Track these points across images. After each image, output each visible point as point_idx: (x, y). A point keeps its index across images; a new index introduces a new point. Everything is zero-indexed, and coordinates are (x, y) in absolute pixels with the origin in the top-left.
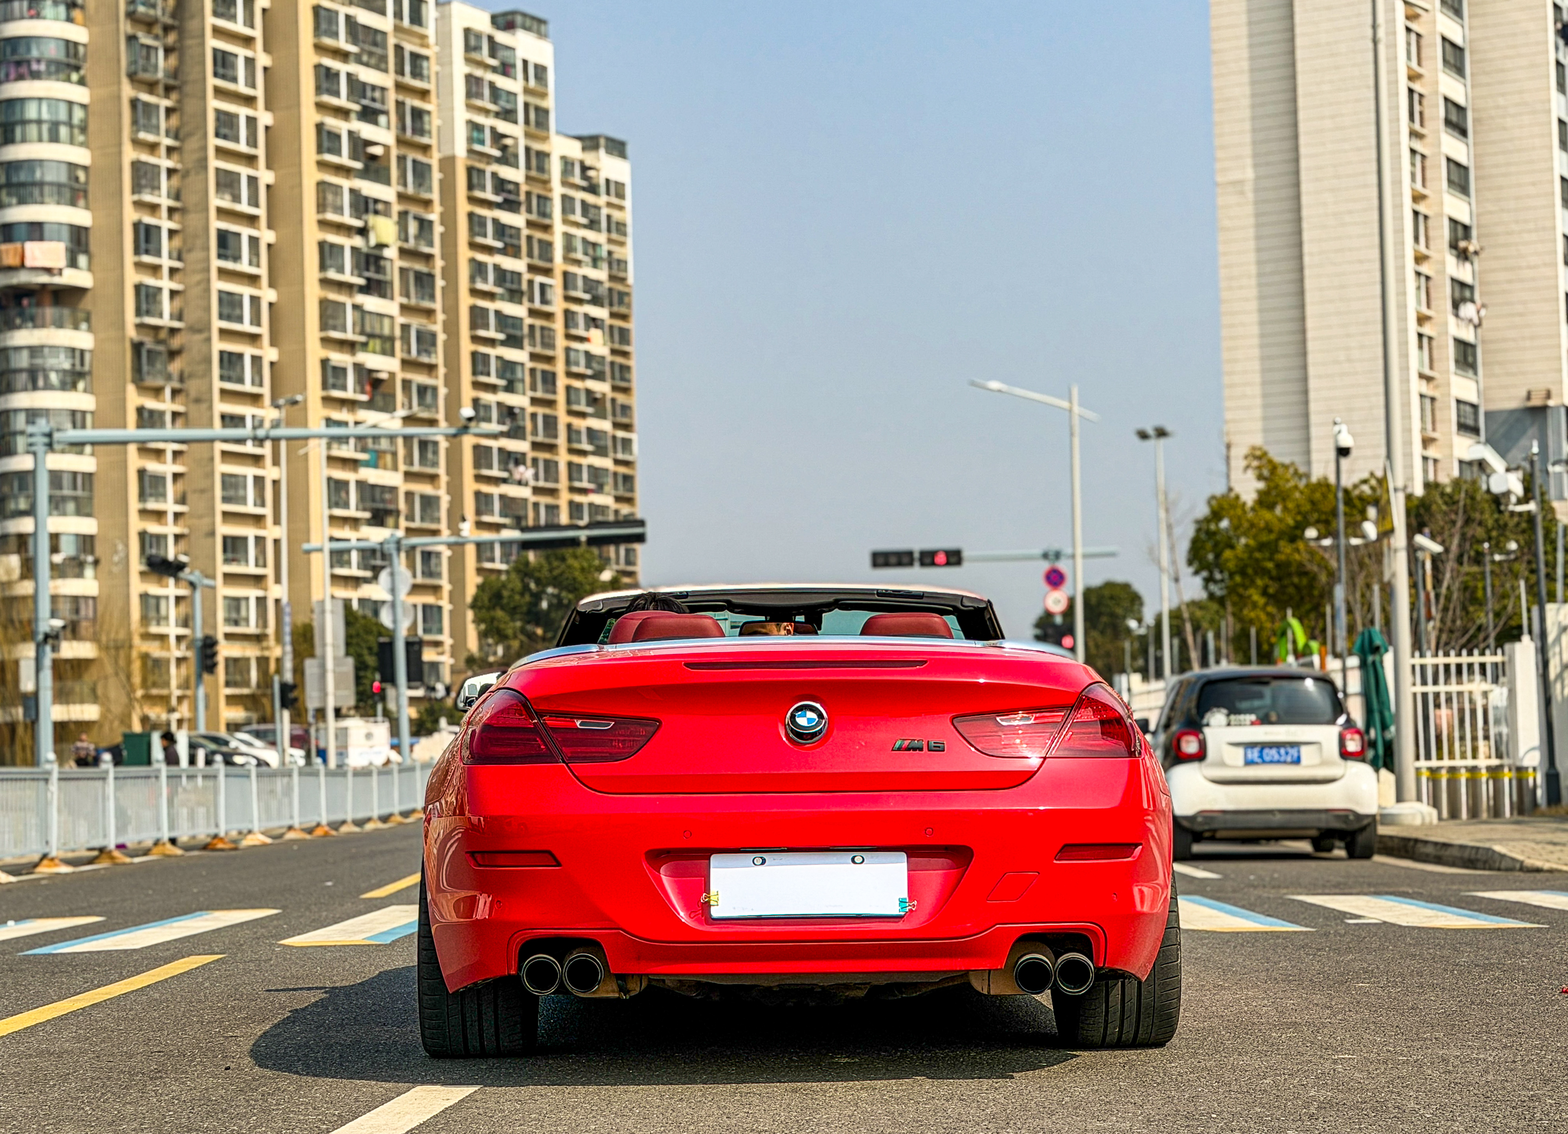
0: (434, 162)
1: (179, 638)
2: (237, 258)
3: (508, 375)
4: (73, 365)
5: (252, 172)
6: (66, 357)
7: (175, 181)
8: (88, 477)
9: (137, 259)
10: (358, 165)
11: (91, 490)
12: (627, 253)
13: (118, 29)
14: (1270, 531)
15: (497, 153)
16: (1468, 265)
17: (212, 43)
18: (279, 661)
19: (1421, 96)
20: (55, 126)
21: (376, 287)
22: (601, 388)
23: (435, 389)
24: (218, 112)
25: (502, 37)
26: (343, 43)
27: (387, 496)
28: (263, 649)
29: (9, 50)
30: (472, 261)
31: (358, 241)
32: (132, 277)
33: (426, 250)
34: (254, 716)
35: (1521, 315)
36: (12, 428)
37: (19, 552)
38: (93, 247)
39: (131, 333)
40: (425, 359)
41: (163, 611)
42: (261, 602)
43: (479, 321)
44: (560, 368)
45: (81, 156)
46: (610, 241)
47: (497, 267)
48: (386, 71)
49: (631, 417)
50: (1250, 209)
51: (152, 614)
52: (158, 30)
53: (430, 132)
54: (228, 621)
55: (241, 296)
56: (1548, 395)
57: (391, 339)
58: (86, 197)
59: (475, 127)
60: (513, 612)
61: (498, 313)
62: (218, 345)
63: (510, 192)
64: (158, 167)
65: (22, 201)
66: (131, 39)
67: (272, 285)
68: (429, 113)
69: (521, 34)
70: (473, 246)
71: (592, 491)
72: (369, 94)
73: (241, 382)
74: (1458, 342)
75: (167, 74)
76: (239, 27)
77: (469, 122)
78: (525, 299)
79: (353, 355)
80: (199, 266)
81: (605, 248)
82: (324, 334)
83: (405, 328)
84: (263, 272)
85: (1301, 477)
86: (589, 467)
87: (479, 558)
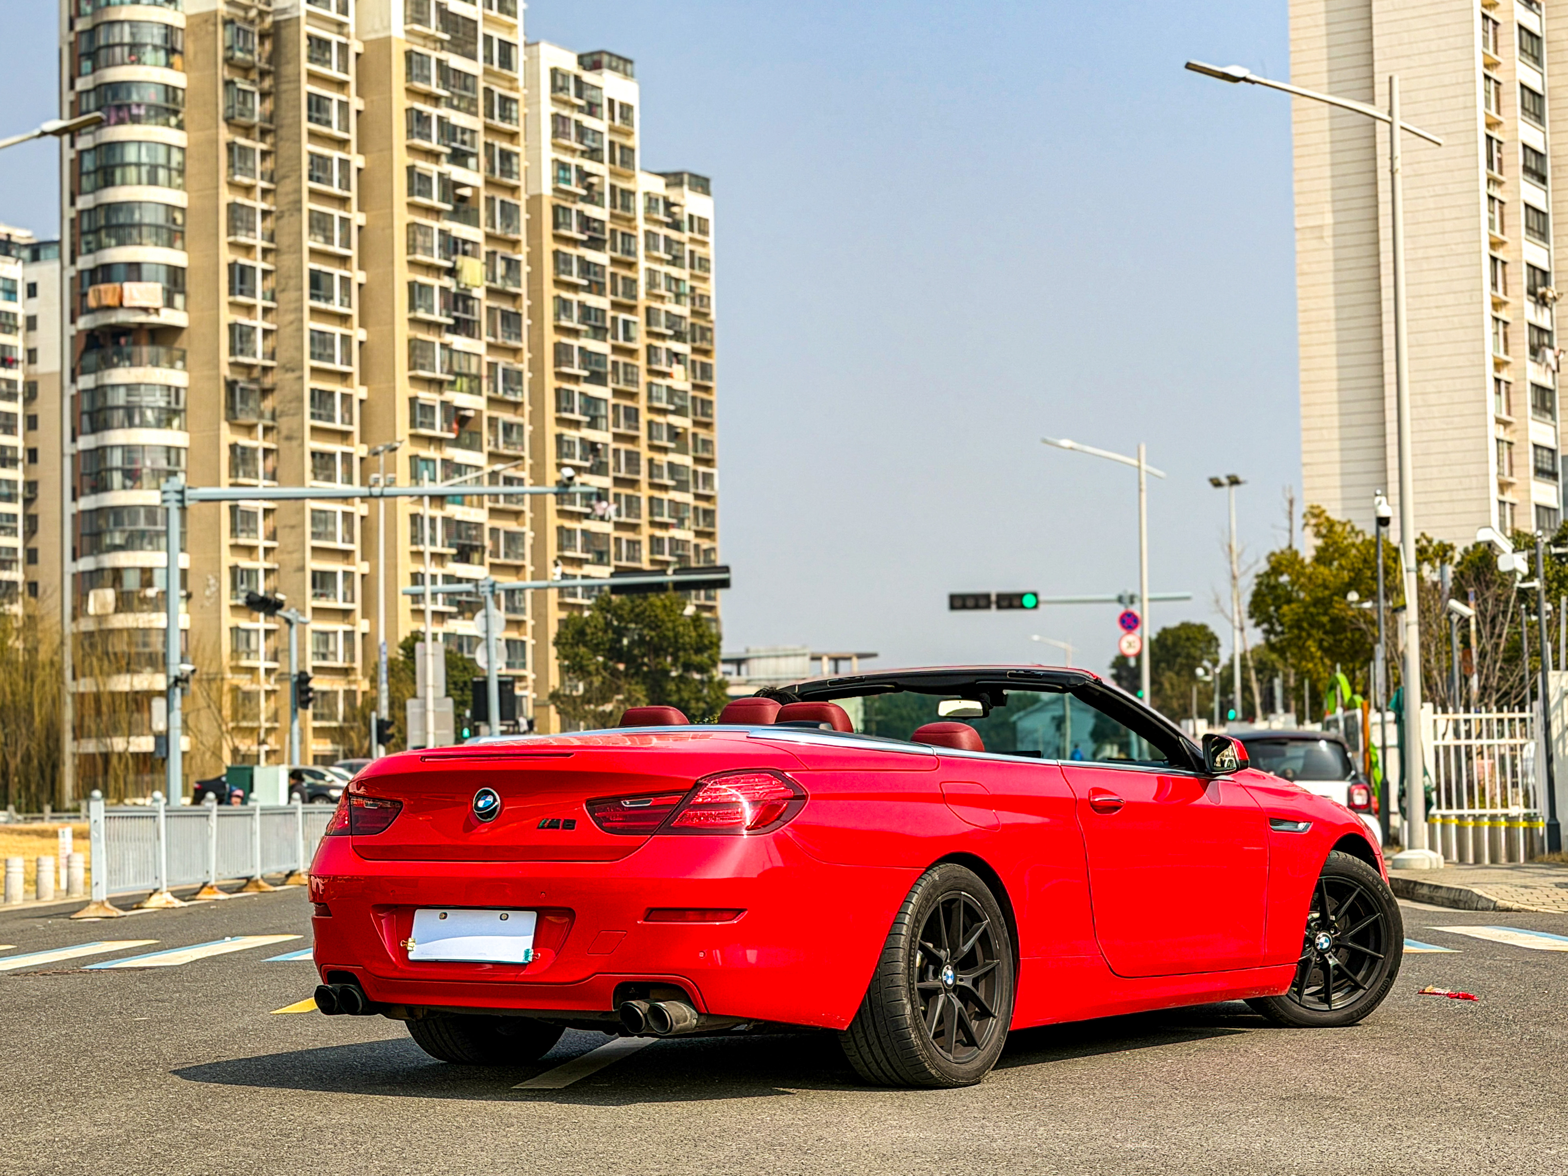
0: (522, 204)
1: (268, 672)
2: (329, 298)
3: (592, 412)
4: (169, 403)
5: (344, 214)
6: (162, 394)
7: (270, 222)
9: (231, 299)
10: (449, 207)
11: (185, 525)
12: (710, 288)
13: (216, 75)
14: (1326, 587)
15: (584, 192)
16: (1546, 311)
17: (307, 87)
19: (1499, 142)
20: (154, 169)
21: (464, 327)
22: (683, 423)
23: (520, 426)
24: (311, 154)
25: (588, 77)
26: (434, 87)
27: (473, 532)
28: (350, 682)
29: (109, 95)
30: (557, 298)
31: (447, 282)
32: (227, 316)
33: (513, 290)
34: (342, 749)
36: (109, 465)
37: (113, 586)
38: (188, 288)
39: (225, 371)
40: (511, 397)
41: (253, 646)
42: (349, 636)
43: (564, 358)
44: (642, 404)
45: (179, 198)
46: (693, 277)
47: (581, 305)
48: (475, 114)
49: (712, 452)
50: (1329, 255)
51: (243, 647)
52: (255, 75)
53: (518, 174)
54: (316, 653)
55: (333, 334)
57: (478, 377)
58: (183, 238)
59: (563, 166)
60: (595, 648)
61: (581, 349)
62: (310, 383)
63: (595, 230)
64: (253, 209)
65: (121, 243)
66: (229, 84)
67: (362, 323)
68: (517, 155)
69: (607, 73)
70: (558, 283)
71: (672, 526)
72: (459, 136)
73: (331, 419)
74: (1536, 387)
75: (263, 119)
76: (333, 72)
77: (556, 161)
78: (609, 336)
79: (441, 392)
80: (293, 306)
81: (689, 283)
82: (413, 373)
83: (492, 366)
84: (354, 311)
85: (1357, 534)
86: (670, 501)
87: (561, 593)
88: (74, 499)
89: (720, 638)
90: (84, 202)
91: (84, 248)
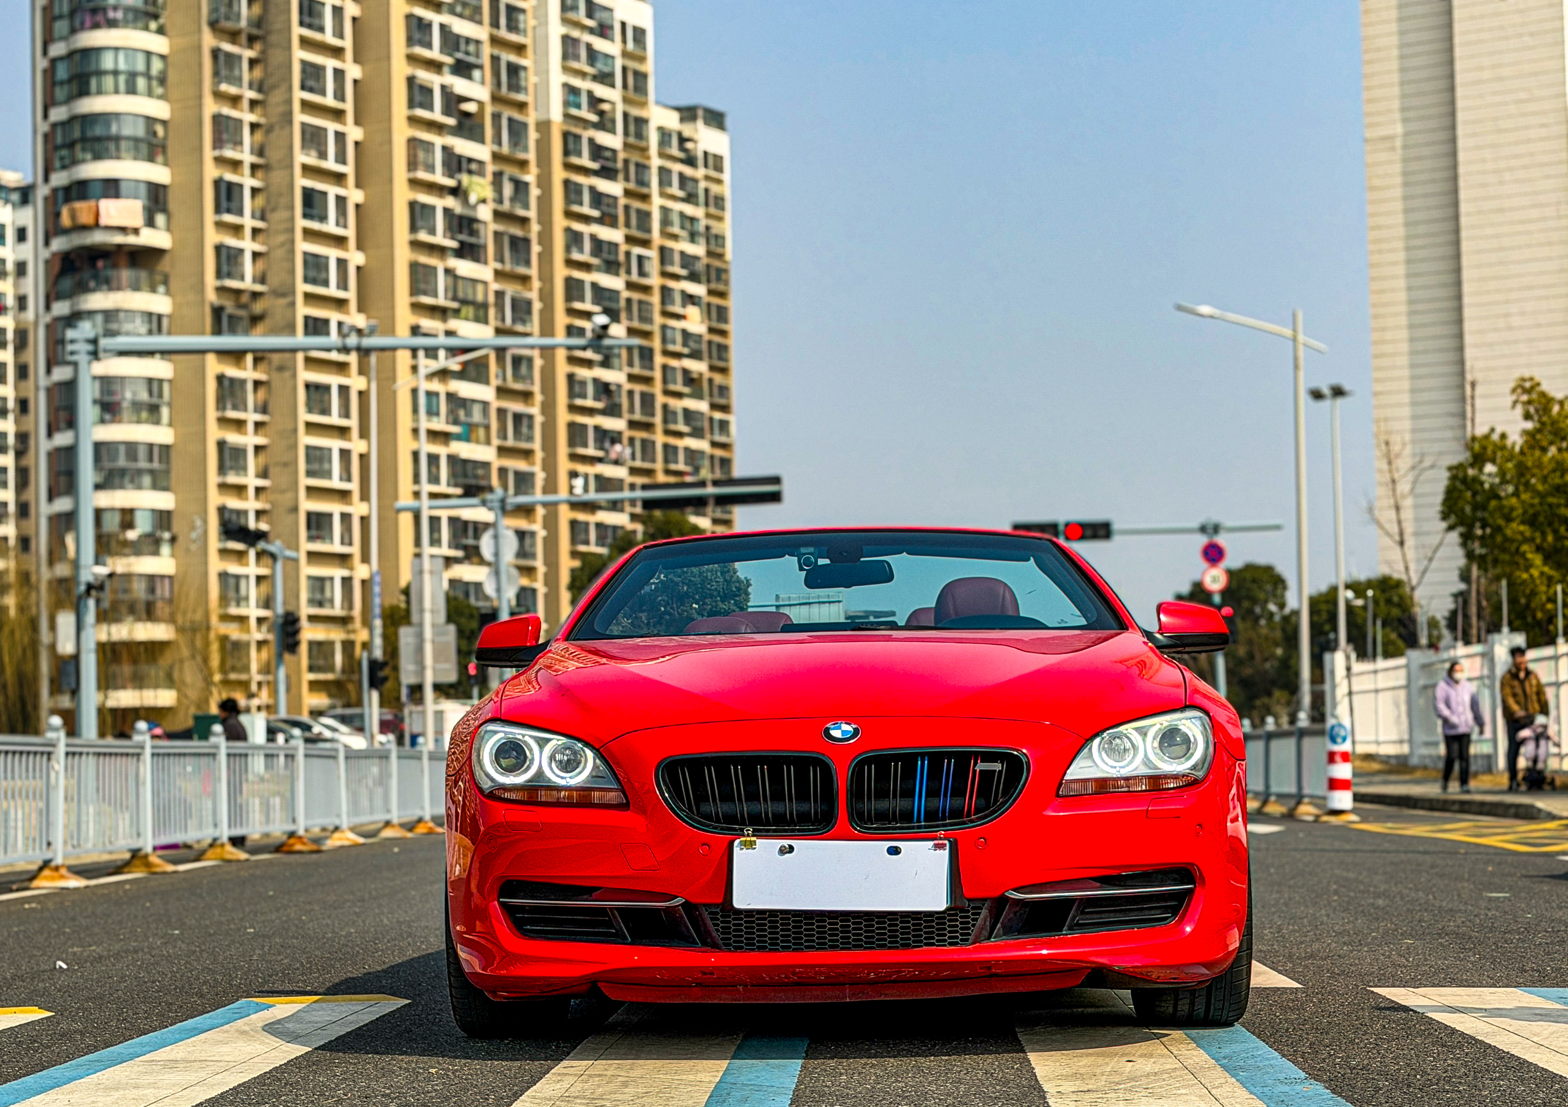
0: (531, 122)
1: (260, 621)
2: (323, 218)
4: (150, 330)
5: (339, 127)
6: (143, 322)
7: (259, 136)
8: (165, 449)
9: (217, 218)
10: (451, 121)
11: (168, 464)
12: (725, 227)
15: (594, 118)
18: (366, 642)
20: (132, 76)
21: (469, 251)
22: (698, 367)
23: (530, 361)
24: (304, 63)
27: (480, 472)
28: (348, 632)
30: (568, 230)
31: (450, 202)
32: (212, 237)
33: (521, 212)
34: (339, 702)
38: (172, 206)
39: (211, 296)
40: (519, 327)
41: (243, 592)
42: (347, 582)
43: (575, 293)
44: (657, 344)
45: (160, 109)
46: (708, 216)
47: (594, 238)
48: (480, 23)
49: (728, 398)
50: (1398, 168)
51: (232, 594)
53: (526, 89)
54: (312, 602)
55: (327, 258)
57: (484, 306)
58: (164, 152)
59: (572, 90)
61: (594, 285)
62: (303, 310)
63: (607, 159)
64: (240, 121)
65: (98, 157)
67: (360, 247)
68: (525, 68)
70: (569, 214)
71: (688, 473)
72: (463, 47)
75: (251, 23)
77: (565, 85)
78: (622, 271)
79: (445, 321)
80: (283, 226)
81: (703, 222)
82: (414, 299)
83: (499, 295)
84: (351, 233)
86: (685, 448)
87: (574, 541)
88: (50, 435)
90: (58, 114)
91: (57, 164)
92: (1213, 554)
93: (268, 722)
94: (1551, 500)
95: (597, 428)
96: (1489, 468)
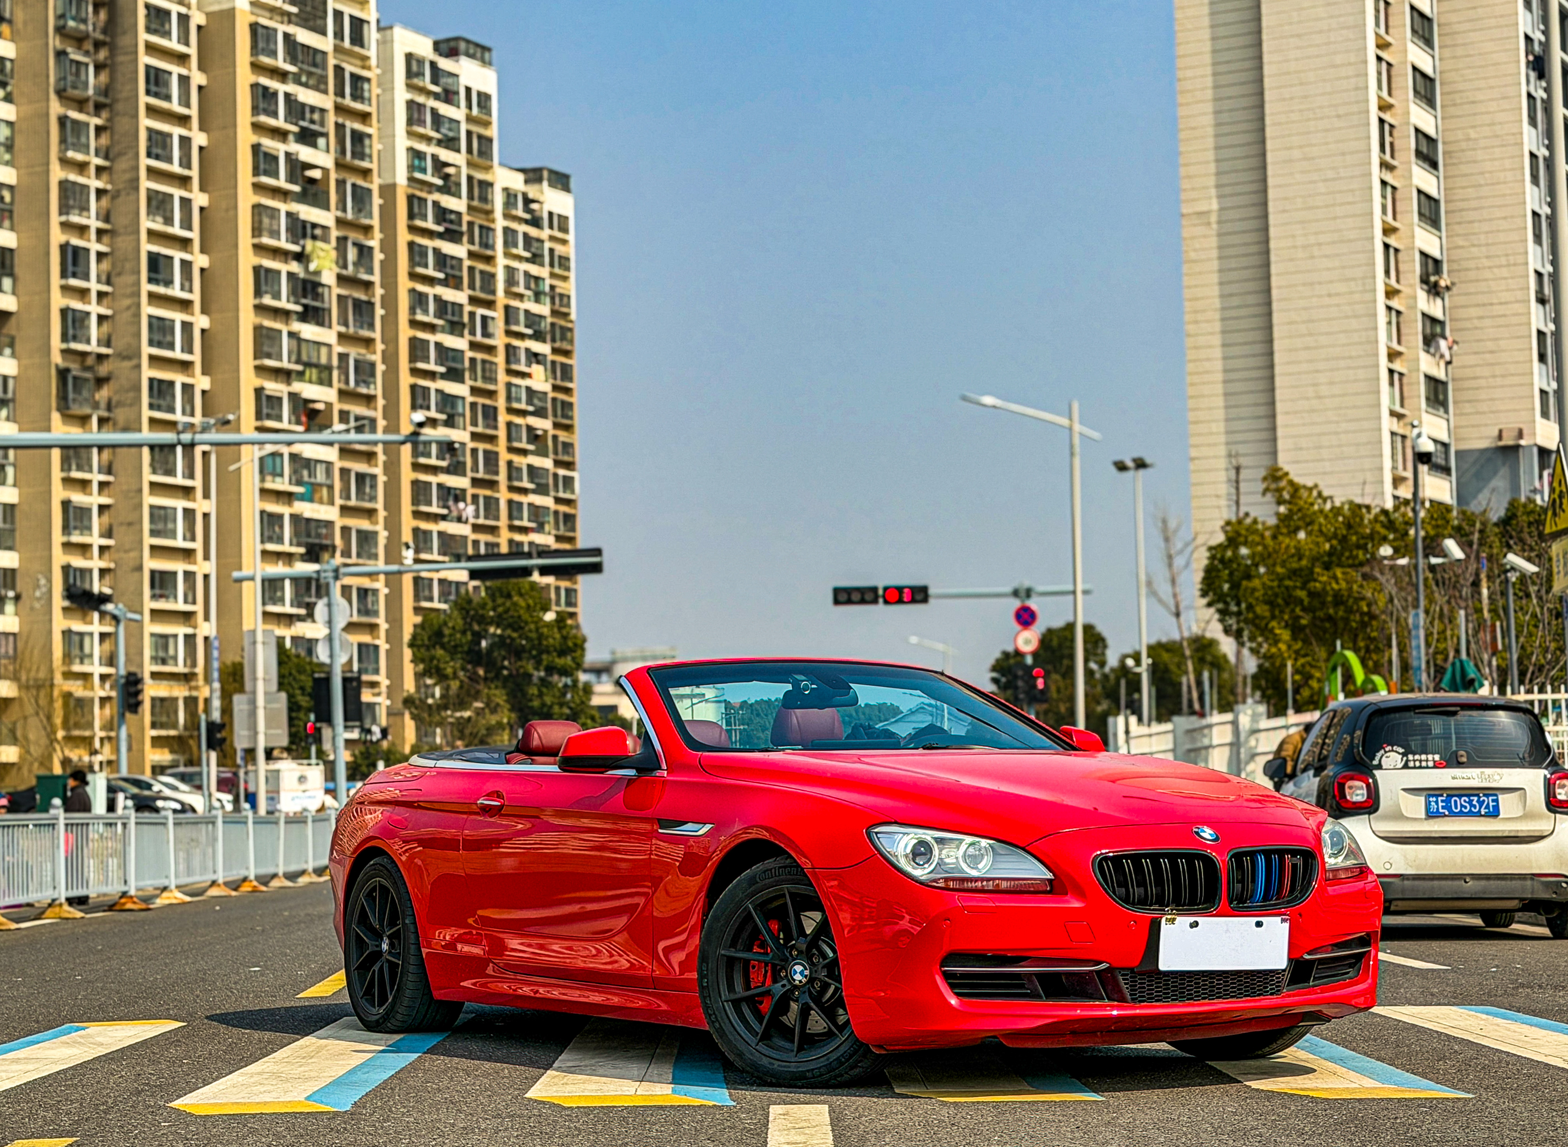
0: (375, 187)
1: (103, 678)
2: (169, 283)
3: (448, 410)
5: (185, 194)
7: (105, 201)
8: (10, 508)
9: (63, 282)
10: (296, 188)
11: (13, 522)
12: (570, 287)
13: (47, 44)
14: (1302, 557)
15: (440, 182)
16: (1439, 301)
17: (145, 59)
18: (207, 701)
19: (1392, 126)
21: (313, 314)
22: (543, 424)
23: (373, 420)
24: (150, 130)
25: (444, 64)
26: (281, 63)
27: (324, 531)
28: (191, 689)
30: (412, 291)
31: (295, 267)
32: (58, 301)
33: (365, 277)
34: (182, 759)
35: (1492, 352)
38: (17, 270)
39: (57, 358)
40: (363, 390)
41: (87, 650)
42: (190, 639)
43: (419, 353)
44: (501, 403)
45: (7, 176)
46: (553, 275)
47: (437, 298)
48: (325, 92)
49: (573, 455)
50: (1213, 242)
51: (76, 651)
52: (89, 46)
53: (370, 156)
54: (155, 659)
55: (173, 321)
56: (1520, 435)
57: (329, 368)
58: (11, 218)
59: (418, 155)
60: (453, 651)
61: (438, 345)
62: (148, 372)
63: (451, 222)
64: (87, 187)
66: (61, 54)
67: (205, 310)
68: (370, 136)
69: (464, 61)
70: (413, 276)
71: (532, 530)
72: (308, 115)
73: (172, 410)
74: (1429, 378)
75: (98, 91)
76: (173, 44)
77: (410, 150)
78: (466, 332)
79: (289, 383)
80: (129, 291)
81: (548, 282)
82: (258, 362)
83: (343, 357)
84: (195, 297)
85: (1325, 500)
86: (530, 505)
87: (417, 597)
89: (584, 640)
92: (1025, 617)
93: (108, 780)
94: (1287, 583)
95: (440, 486)
96: (1244, 551)
